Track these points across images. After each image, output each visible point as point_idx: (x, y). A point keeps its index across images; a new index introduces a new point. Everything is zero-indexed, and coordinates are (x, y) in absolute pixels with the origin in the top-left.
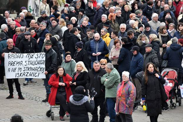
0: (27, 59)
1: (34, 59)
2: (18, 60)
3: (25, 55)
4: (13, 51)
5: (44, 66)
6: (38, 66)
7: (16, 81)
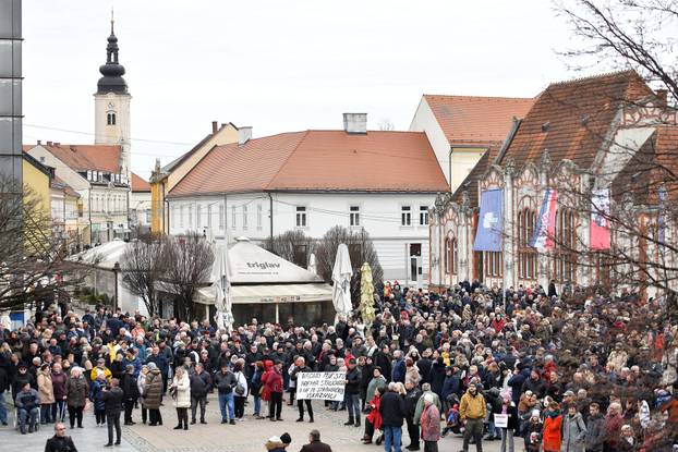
0: (324, 379)
1: (332, 380)
2: (314, 380)
3: (323, 374)
4: (304, 370)
5: (343, 387)
6: (336, 386)
7: (308, 402)
